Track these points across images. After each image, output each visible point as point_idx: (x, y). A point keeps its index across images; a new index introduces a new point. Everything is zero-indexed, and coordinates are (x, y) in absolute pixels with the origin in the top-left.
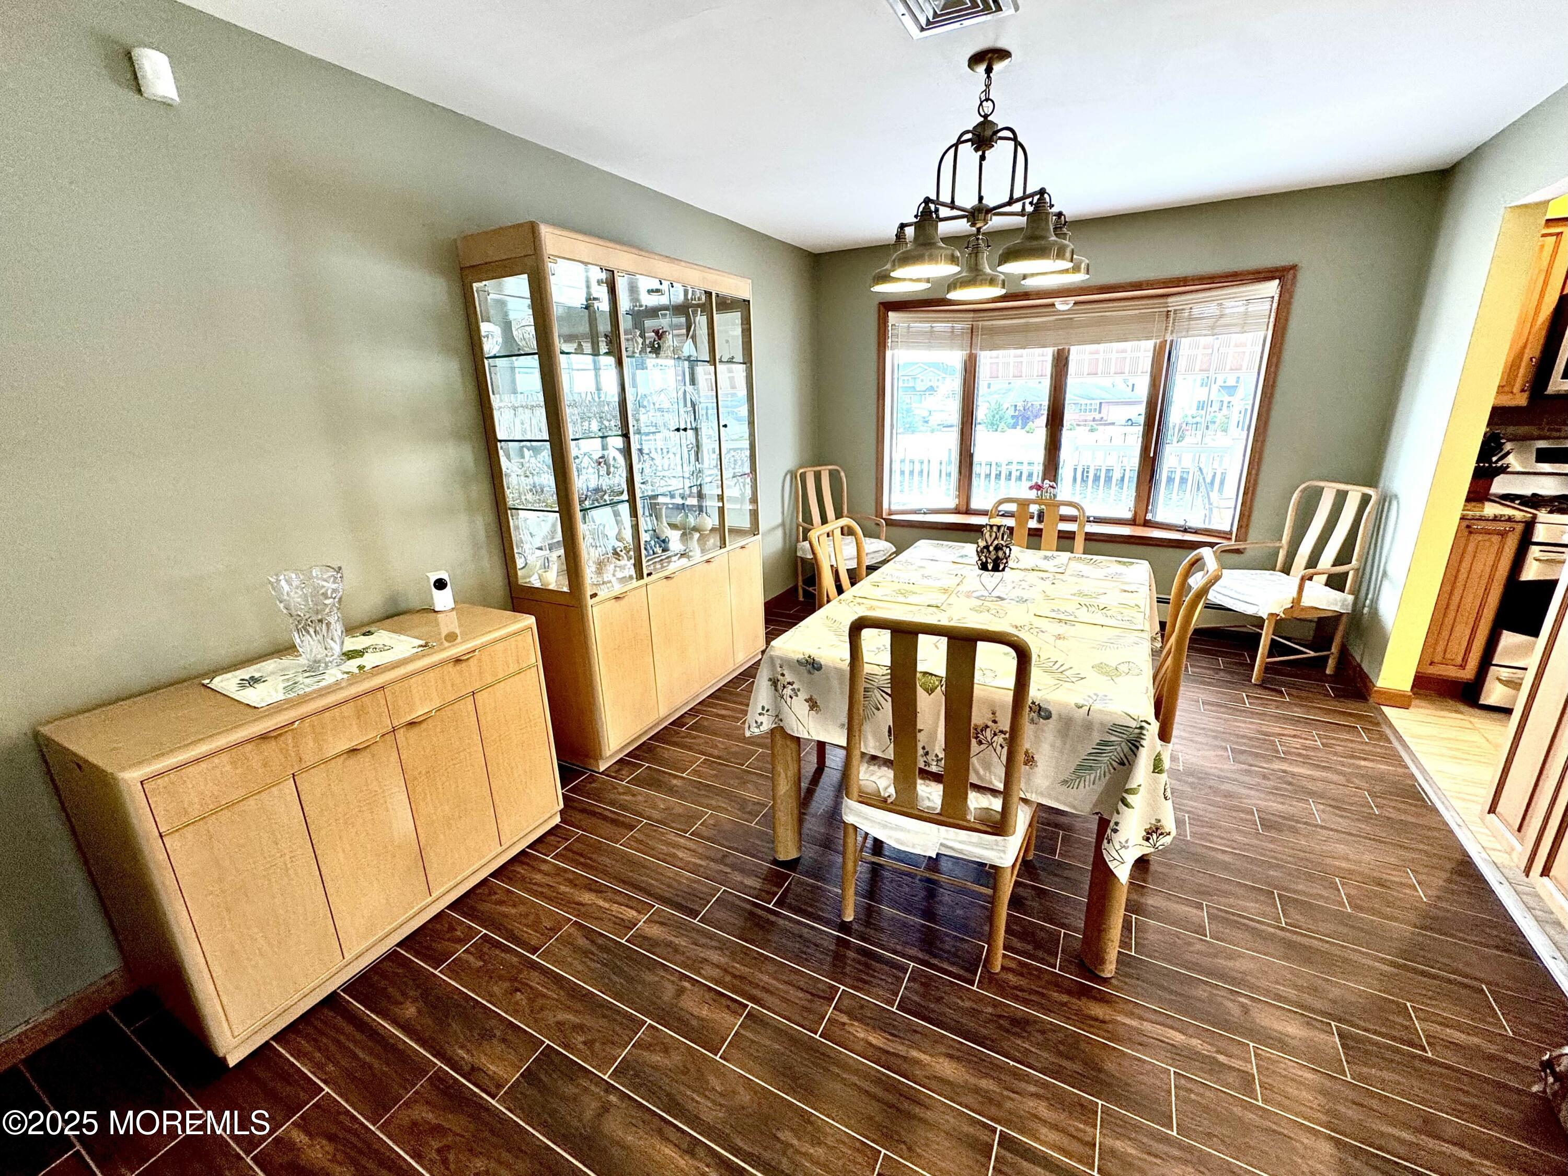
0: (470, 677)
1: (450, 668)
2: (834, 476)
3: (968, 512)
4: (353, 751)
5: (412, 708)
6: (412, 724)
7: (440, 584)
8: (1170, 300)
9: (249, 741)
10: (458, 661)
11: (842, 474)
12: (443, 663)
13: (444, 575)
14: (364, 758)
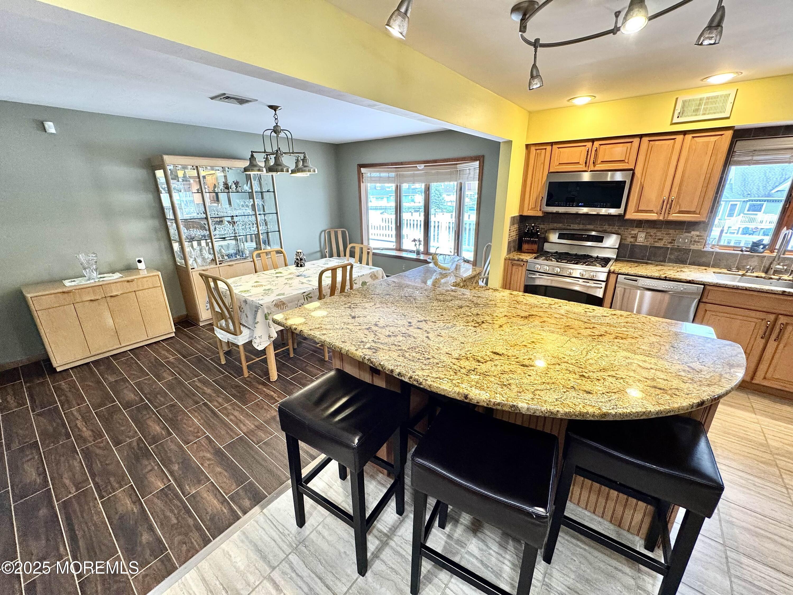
0: (133, 286)
1: (126, 283)
2: (343, 233)
3: (400, 250)
4: (91, 300)
5: (112, 291)
6: (111, 296)
7: (140, 261)
8: (458, 166)
9: (60, 293)
10: (128, 281)
11: (347, 232)
12: (124, 281)
13: (142, 259)
14: (96, 303)
